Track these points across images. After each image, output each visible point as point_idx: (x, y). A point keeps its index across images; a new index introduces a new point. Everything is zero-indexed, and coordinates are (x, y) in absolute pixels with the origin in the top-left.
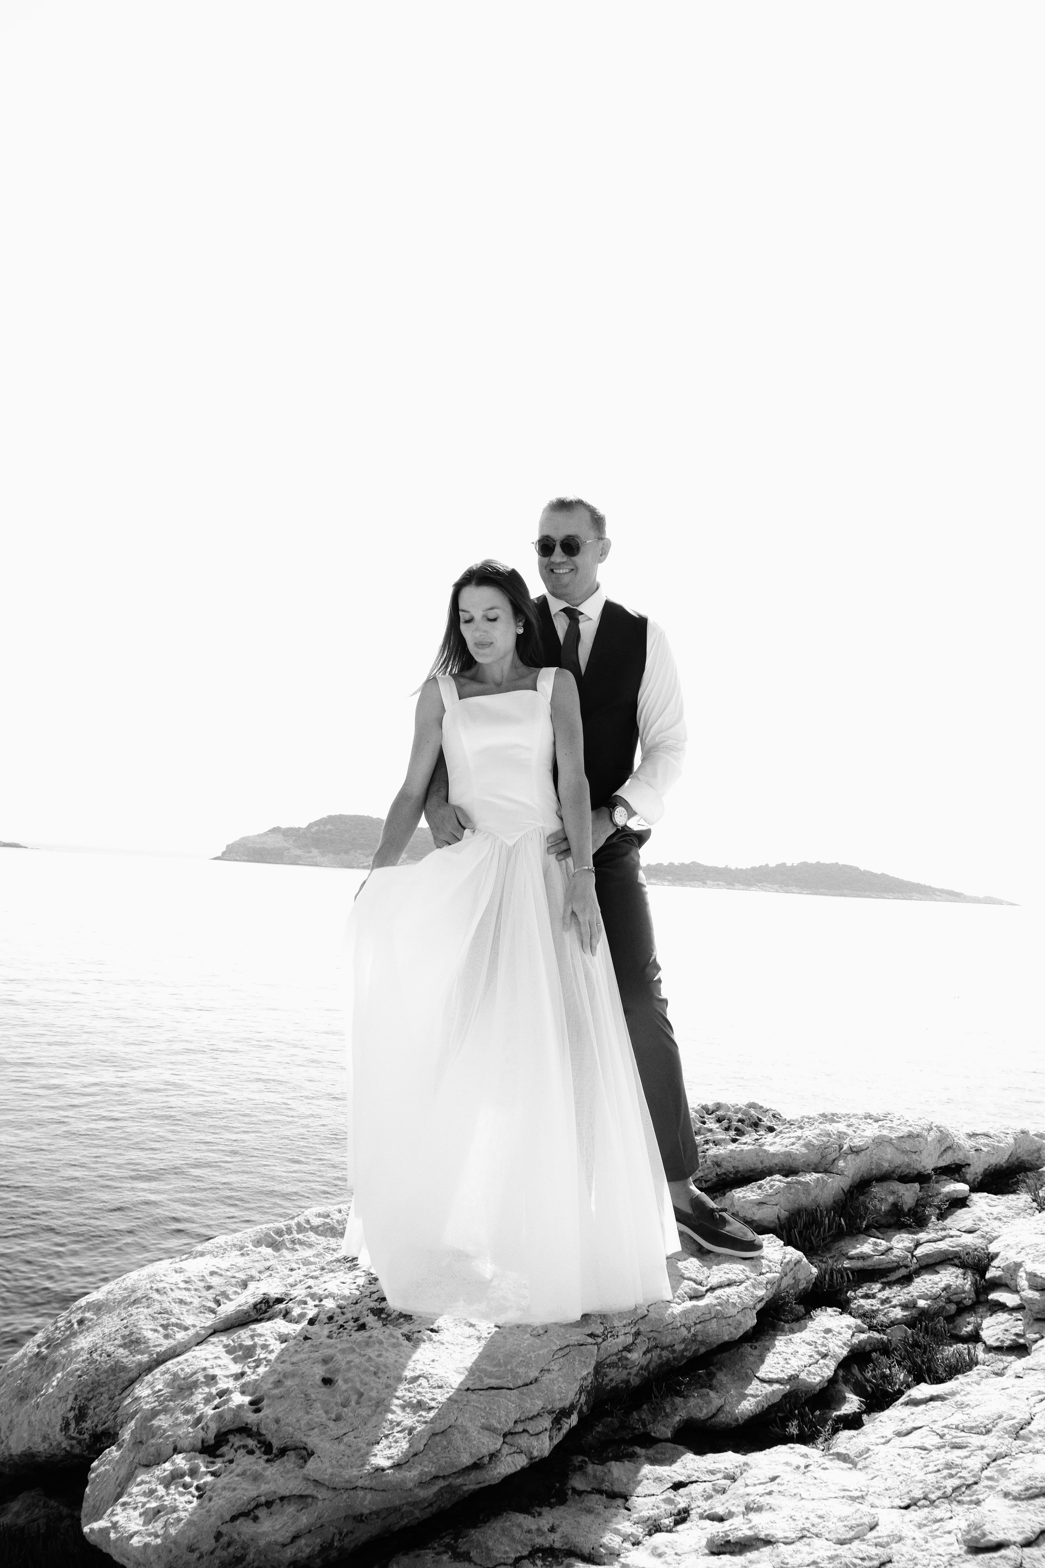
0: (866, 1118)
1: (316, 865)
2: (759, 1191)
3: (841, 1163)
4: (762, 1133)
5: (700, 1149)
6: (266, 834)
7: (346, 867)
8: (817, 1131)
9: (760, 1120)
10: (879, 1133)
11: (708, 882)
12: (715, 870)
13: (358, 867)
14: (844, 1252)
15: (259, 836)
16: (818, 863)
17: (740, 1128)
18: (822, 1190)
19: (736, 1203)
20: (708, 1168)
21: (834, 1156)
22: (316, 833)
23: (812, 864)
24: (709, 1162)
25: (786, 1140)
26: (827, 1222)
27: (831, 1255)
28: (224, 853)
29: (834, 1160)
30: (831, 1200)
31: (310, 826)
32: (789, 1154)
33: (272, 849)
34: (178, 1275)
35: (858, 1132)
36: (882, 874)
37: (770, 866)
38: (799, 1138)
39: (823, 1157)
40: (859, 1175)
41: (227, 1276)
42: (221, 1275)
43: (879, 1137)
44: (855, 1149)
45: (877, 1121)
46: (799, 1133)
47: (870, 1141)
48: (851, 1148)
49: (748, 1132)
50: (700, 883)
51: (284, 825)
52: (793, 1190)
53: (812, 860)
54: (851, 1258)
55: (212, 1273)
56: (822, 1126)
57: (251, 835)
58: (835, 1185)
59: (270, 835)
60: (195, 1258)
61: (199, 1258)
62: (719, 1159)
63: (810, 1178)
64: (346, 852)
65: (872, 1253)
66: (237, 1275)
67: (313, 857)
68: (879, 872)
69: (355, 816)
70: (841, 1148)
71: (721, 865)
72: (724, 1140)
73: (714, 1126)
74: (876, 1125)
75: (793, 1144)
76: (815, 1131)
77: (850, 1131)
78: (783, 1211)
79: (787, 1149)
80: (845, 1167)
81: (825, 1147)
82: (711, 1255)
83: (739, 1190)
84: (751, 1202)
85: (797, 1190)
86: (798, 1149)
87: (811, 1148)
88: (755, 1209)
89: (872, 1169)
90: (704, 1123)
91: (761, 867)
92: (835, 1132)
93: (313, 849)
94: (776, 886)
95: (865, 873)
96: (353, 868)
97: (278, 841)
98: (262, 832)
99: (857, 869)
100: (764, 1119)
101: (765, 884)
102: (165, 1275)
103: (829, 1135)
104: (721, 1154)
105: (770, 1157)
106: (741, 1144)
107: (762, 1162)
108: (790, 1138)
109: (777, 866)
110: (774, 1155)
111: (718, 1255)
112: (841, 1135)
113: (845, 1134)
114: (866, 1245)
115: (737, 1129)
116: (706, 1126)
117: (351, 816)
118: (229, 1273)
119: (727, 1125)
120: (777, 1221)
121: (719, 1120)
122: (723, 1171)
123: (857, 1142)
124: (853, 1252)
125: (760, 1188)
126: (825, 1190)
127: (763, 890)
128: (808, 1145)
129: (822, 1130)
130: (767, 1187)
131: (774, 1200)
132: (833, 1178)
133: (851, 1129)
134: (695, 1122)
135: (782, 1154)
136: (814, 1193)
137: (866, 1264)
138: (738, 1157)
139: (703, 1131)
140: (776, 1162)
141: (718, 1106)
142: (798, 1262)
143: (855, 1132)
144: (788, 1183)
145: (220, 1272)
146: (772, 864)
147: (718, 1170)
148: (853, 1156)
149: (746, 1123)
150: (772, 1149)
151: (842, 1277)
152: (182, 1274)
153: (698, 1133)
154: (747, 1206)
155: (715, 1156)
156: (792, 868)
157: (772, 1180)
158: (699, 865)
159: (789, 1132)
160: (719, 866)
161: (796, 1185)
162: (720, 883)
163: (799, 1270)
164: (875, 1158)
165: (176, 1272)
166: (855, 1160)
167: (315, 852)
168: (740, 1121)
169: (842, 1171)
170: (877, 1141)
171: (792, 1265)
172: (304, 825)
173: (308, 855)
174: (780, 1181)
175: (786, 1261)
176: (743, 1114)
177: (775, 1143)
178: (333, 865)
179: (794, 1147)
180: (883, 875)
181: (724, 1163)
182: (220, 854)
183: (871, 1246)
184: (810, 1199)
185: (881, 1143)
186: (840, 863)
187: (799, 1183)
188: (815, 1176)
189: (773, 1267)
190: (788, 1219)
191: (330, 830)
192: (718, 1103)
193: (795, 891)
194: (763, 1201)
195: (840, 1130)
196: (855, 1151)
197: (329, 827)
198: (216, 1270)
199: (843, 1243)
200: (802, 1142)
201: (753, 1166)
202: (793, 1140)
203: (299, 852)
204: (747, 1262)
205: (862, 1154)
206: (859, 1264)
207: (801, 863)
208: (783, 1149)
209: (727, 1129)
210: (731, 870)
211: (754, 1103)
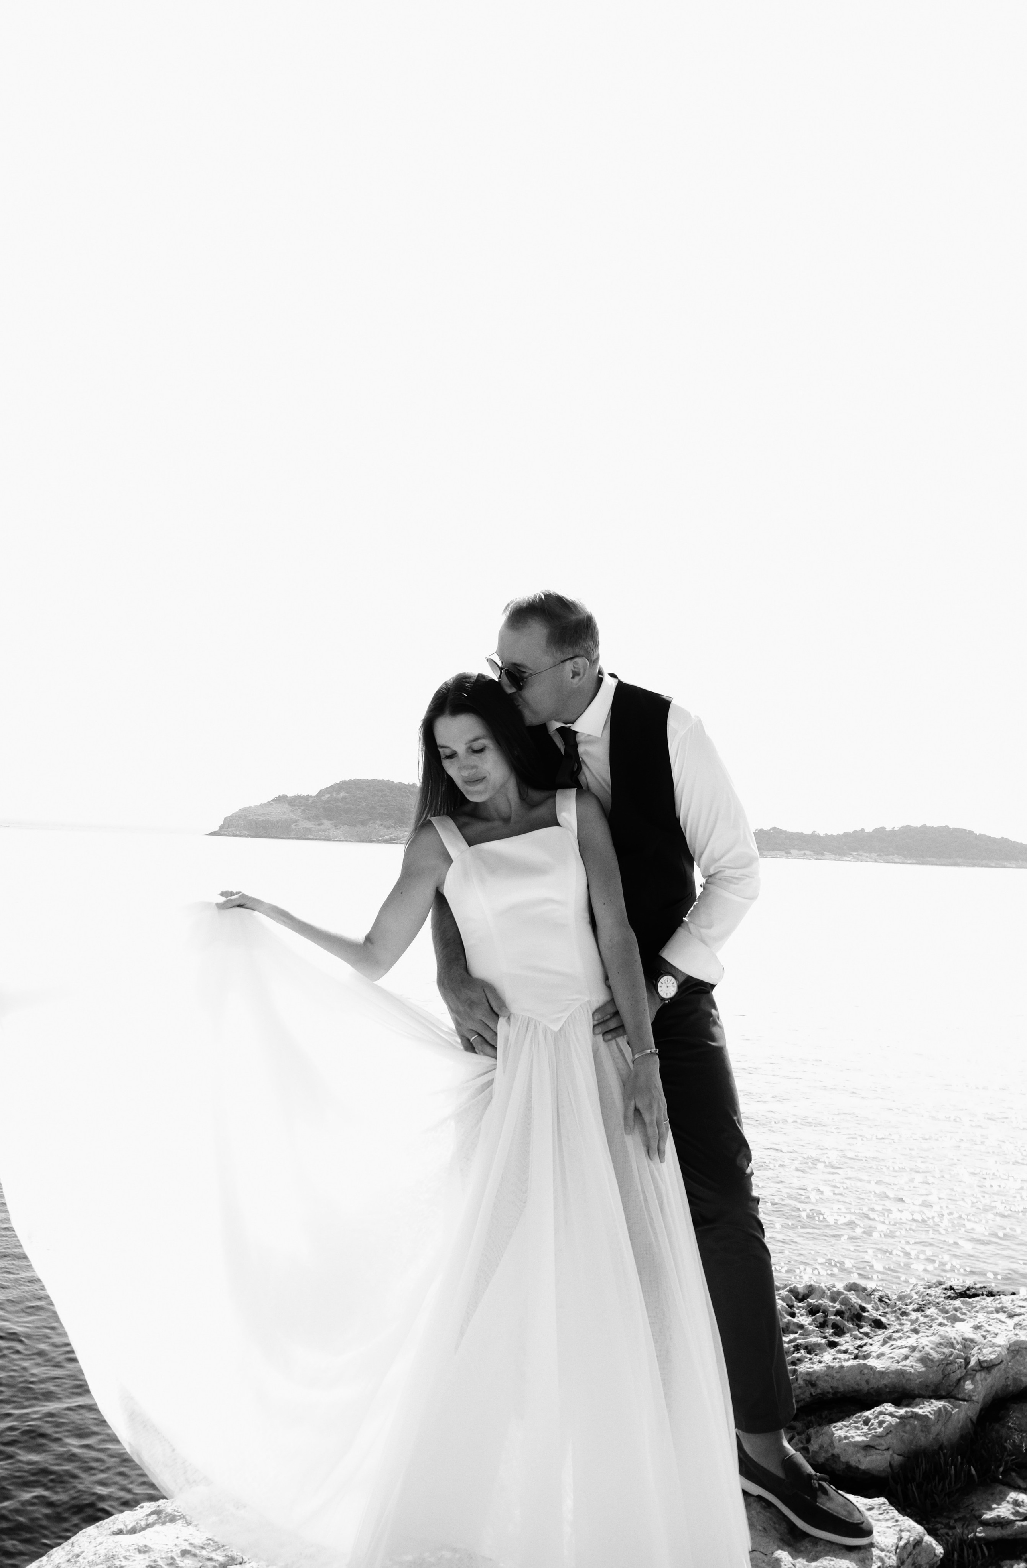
0: (997, 1312)
1: (328, 839)
2: (865, 1429)
3: (968, 1385)
4: (866, 1329)
5: (789, 1358)
6: (270, 804)
7: (363, 841)
8: (936, 1339)
9: (863, 1309)
10: (1015, 1338)
11: (792, 851)
12: (800, 837)
13: (378, 841)
14: (977, 1513)
15: (261, 806)
16: (924, 826)
17: (839, 1323)
18: (945, 1424)
19: (836, 1444)
20: (800, 1388)
21: (959, 1374)
22: (328, 801)
23: (917, 828)
24: (800, 1382)
25: (897, 1351)
26: (953, 1472)
27: (960, 1515)
28: (221, 827)
29: (959, 1380)
30: (958, 1435)
31: (321, 793)
32: (901, 1373)
33: (278, 822)
34: (142, 1556)
35: (989, 1338)
36: (1002, 838)
37: (866, 831)
38: (914, 1349)
39: (945, 1376)
40: (992, 1395)
41: (202, 1557)
42: (195, 1555)
43: (1016, 1343)
44: (985, 1365)
45: (1011, 1316)
46: (912, 1341)
47: (1005, 1352)
48: (980, 1362)
49: (849, 1330)
50: (783, 853)
51: (290, 794)
52: (908, 1427)
53: (916, 823)
54: (986, 1524)
55: (184, 1553)
56: (942, 1329)
57: (252, 805)
58: (962, 1415)
59: (275, 805)
60: (164, 1523)
61: (168, 1524)
62: (814, 1378)
63: (928, 1408)
64: (363, 823)
65: (1012, 1518)
66: (214, 1555)
67: (325, 831)
68: (998, 837)
69: (373, 781)
70: (967, 1361)
71: (807, 831)
72: (819, 1345)
73: (805, 1320)
74: (1011, 1323)
75: (906, 1358)
76: (933, 1338)
77: (977, 1336)
78: (896, 1457)
79: (899, 1366)
80: (974, 1390)
81: (946, 1363)
82: (806, 1543)
83: (839, 1424)
84: (856, 1445)
85: (914, 1428)
86: (912, 1365)
87: (929, 1363)
88: (860, 1456)
89: (1007, 1386)
90: (793, 1315)
91: (855, 832)
92: (960, 1339)
93: (325, 822)
94: (874, 855)
95: (982, 838)
96: (371, 842)
97: (282, 813)
98: (265, 802)
99: (971, 832)
100: (869, 1307)
101: (861, 853)
102: (125, 1558)
103: (952, 1345)
104: (814, 1371)
105: (877, 1376)
106: (840, 1352)
107: (867, 1382)
108: (902, 1347)
109: (875, 831)
110: (882, 1373)
111: (815, 1541)
112: (967, 1344)
113: (972, 1341)
114: (1004, 1504)
115: (835, 1326)
116: (795, 1320)
117: (367, 781)
118: (204, 1553)
119: (822, 1320)
120: (889, 1469)
121: (813, 1311)
122: (819, 1391)
123: (989, 1354)
124: (988, 1516)
125: (866, 1422)
126: (949, 1423)
127: (858, 860)
128: (925, 1360)
129: (942, 1337)
130: (875, 1422)
131: (884, 1443)
132: (959, 1407)
133: (981, 1332)
134: (782, 1315)
135: (892, 1372)
136: (934, 1430)
137: (1007, 1532)
138: (838, 1376)
139: (792, 1328)
140: (885, 1382)
141: (811, 1291)
142: (918, 1543)
143: (984, 1337)
144: (901, 1417)
145: (193, 1550)
146: (869, 829)
147: (812, 1390)
148: (983, 1374)
149: (847, 1315)
150: (878, 1364)
151: (975, 1553)
152: (146, 1555)
153: (787, 1330)
154: (851, 1450)
155: (808, 1374)
156: (893, 832)
157: (881, 1413)
158: (781, 832)
159: (901, 1338)
160: (805, 832)
161: (912, 1421)
162: (807, 852)
163: (920, 1554)
164: (1012, 1372)
165: (140, 1551)
166: (985, 1379)
167: (327, 823)
168: (839, 1313)
169: (970, 1396)
170: (1011, 1349)
171: (910, 1548)
172: (314, 793)
173: (318, 828)
174: (891, 1415)
175: (902, 1543)
176: (842, 1303)
177: (882, 1355)
178: (346, 839)
179: (907, 1362)
180: (1004, 840)
181: (820, 1384)
182: (216, 829)
183: (1010, 1506)
184: (931, 1437)
185: (1018, 1351)
186: (951, 826)
187: (915, 1416)
188: (938, 1404)
189: (886, 1559)
190: (902, 1466)
191: (344, 798)
192: (811, 1286)
193: (897, 860)
194: (871, 1444)
195: (967, 1336)
196: (985, 1367)
197: (343, 794)
198: (188, 1548)
199: (974, 1499)
200: (917, 1355)
201: (856, 1387)
202: (905, 1351)
203: (308, 825)
204: (853, 1555)
205: (995, 1371)
206: (997, 1533)
207: (903, 827)
208: (895, 1366)
209: (822, 1325)
210: (819, 836)
211: (855, 1284)
